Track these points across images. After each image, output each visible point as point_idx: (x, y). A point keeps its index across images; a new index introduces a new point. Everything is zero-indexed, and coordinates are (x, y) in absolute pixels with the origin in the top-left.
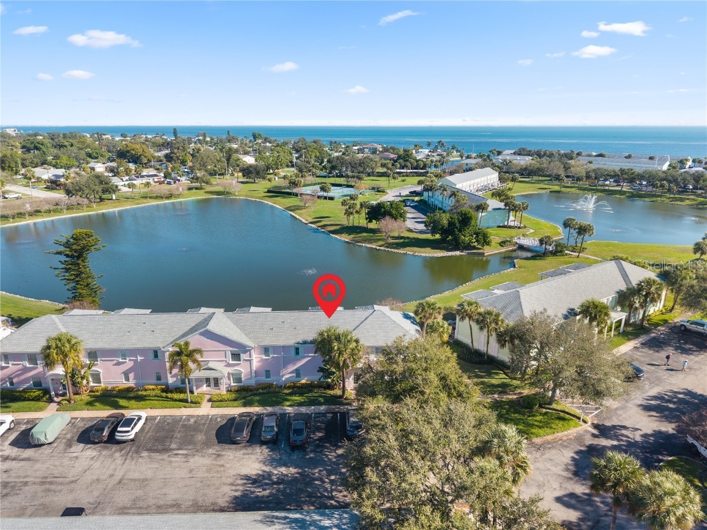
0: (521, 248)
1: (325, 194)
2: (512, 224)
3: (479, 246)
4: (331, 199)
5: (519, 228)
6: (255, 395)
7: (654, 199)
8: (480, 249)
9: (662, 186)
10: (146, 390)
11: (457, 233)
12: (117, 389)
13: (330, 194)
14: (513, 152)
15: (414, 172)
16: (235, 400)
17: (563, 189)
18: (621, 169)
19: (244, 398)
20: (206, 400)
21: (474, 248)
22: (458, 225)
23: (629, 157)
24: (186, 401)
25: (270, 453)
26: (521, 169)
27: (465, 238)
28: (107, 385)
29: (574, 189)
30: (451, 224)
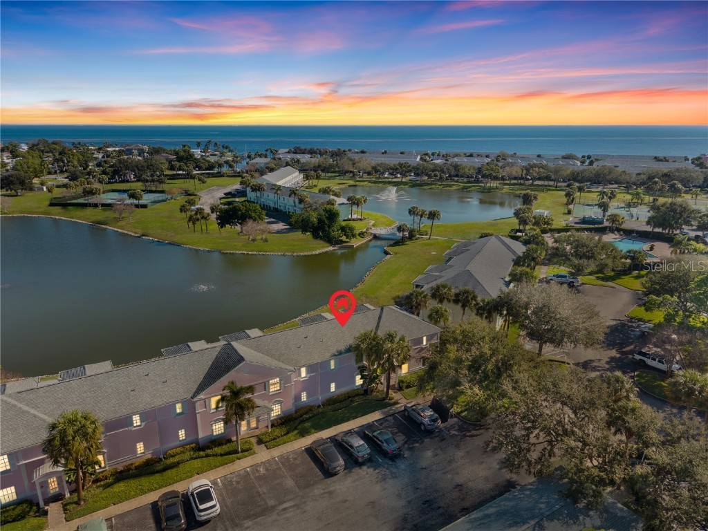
0: (376, 237)
1: (136, 202)
2: (355, 217)
3: (348, 240)
4: (144, 206)
5: (361, 220)
6: (303, 421)
7: (431, 187)
8: (348, 242)
9: (436, 176)
10: (173, 456)
11: (327, 229)
12: (133, 467)
13: (142, 202)
14: (287, 150)
15: (207, 173)
16: (288, 433)
17: (357, 183)
18: (400, 163)
19: (295, 428)
20: (255, 445)
21: (343, 242)
22: (326, 222)
23: (385, 152)
24: (236, 452)
25: (377, 471)
26: (315, 167)
27: (335, 233)
28: (115, 467)
29: (366, 183)
30: (320, 221)
